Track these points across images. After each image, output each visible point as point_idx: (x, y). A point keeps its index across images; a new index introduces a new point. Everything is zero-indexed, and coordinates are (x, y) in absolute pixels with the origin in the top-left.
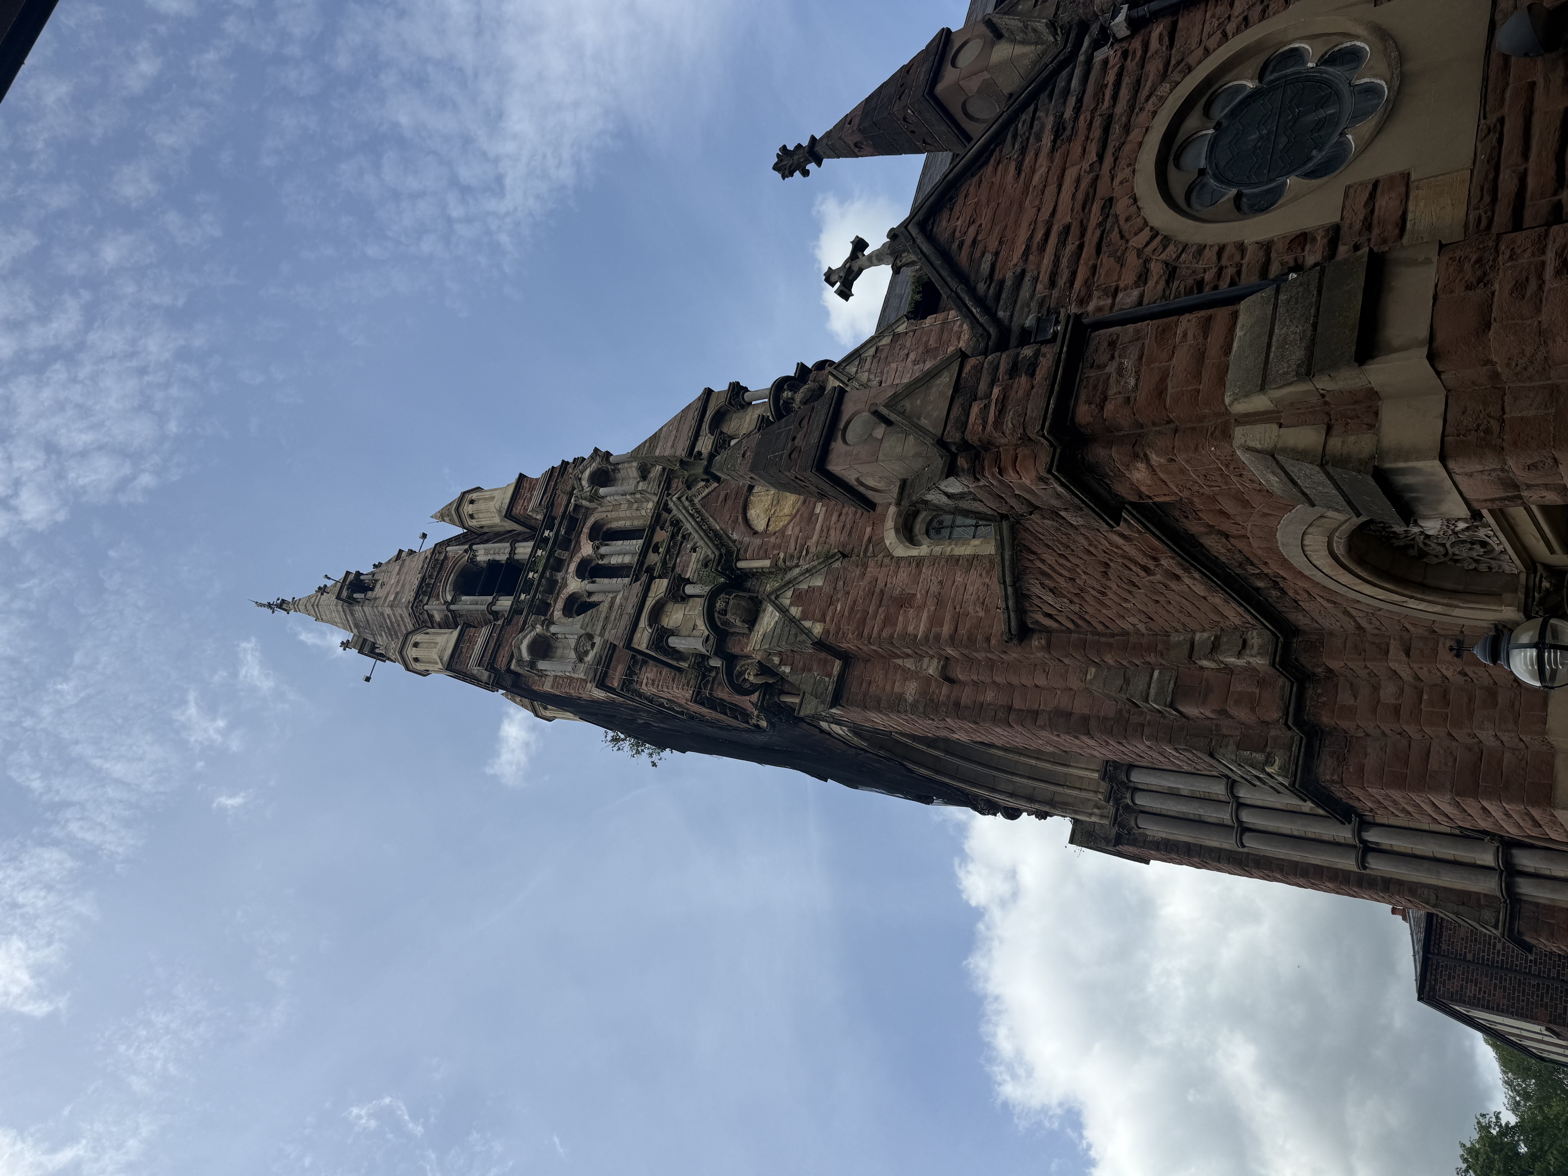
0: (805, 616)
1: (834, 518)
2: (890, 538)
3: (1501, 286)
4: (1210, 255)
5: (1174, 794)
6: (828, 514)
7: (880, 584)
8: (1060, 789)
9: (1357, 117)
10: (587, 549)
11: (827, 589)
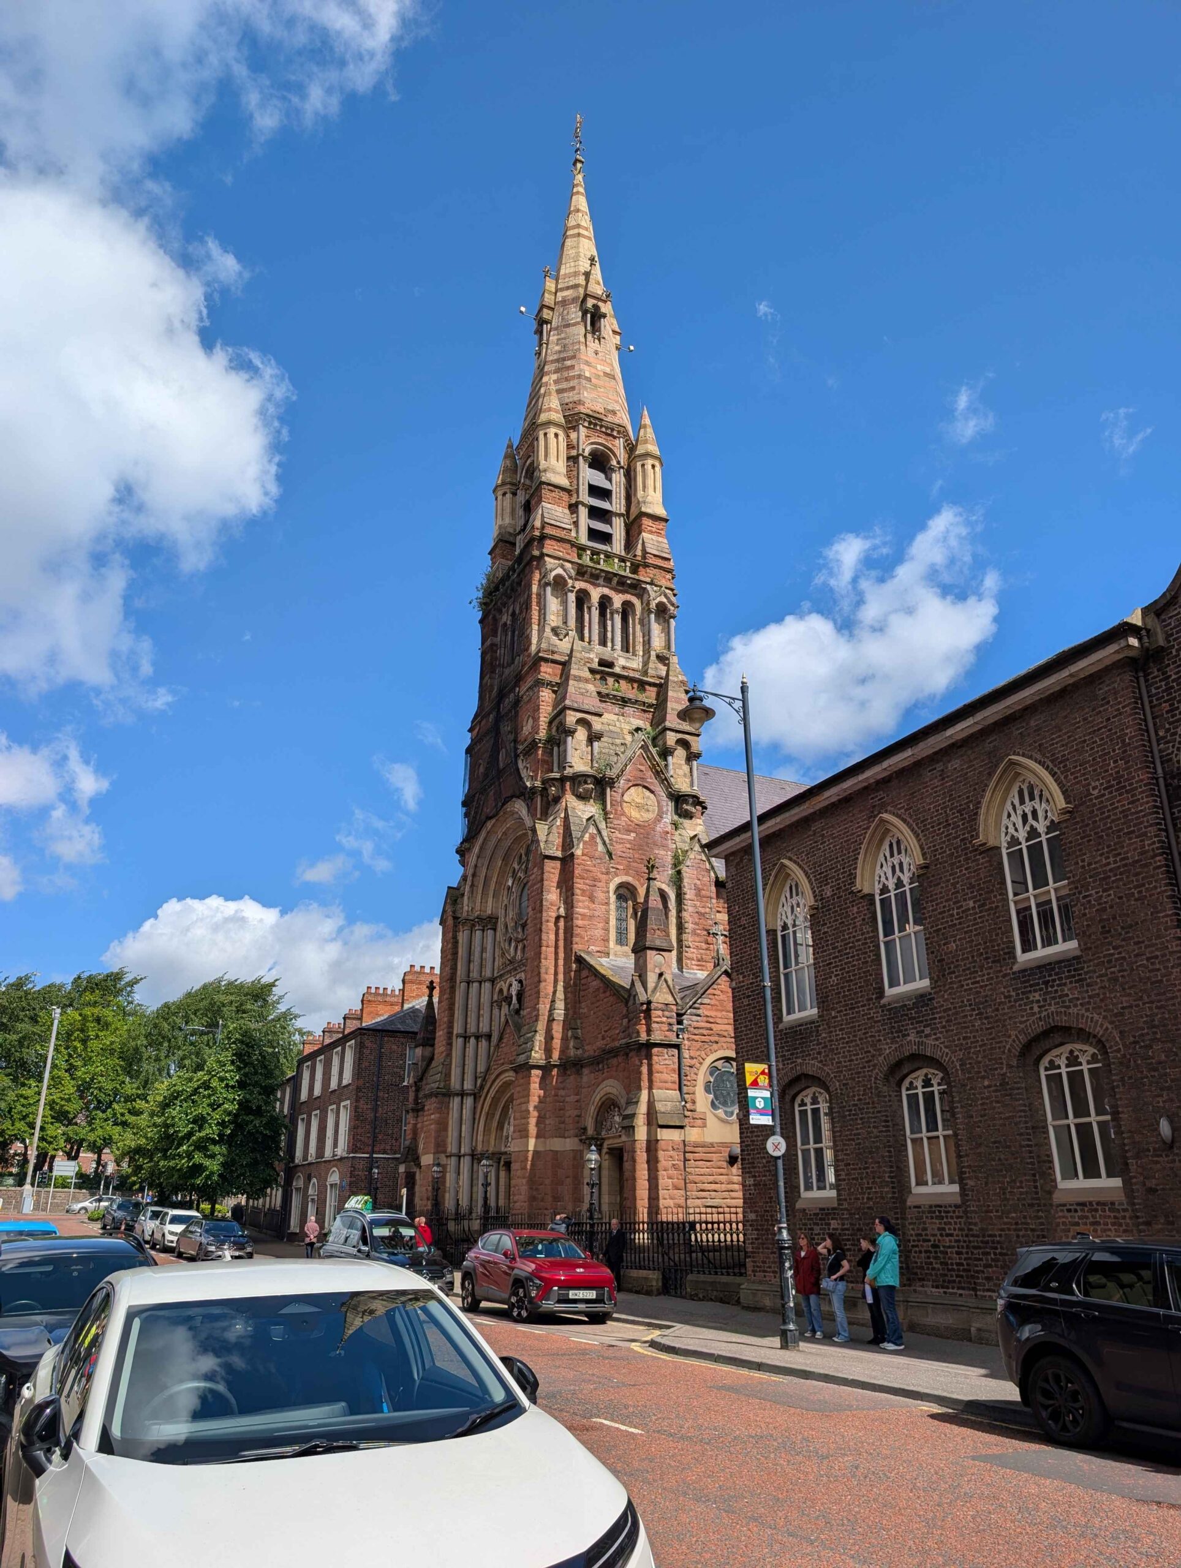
0: (585, 843)
1: (628, 846)
2: (618, 880)
3: (672, 1153)
4: (694, 1077)
5: (483, 950)
6: (629, 842)
7: (599, 884)
8: (480, 891)
9: (726, 1112)
10: (618, 600)
11: (597, 854)
